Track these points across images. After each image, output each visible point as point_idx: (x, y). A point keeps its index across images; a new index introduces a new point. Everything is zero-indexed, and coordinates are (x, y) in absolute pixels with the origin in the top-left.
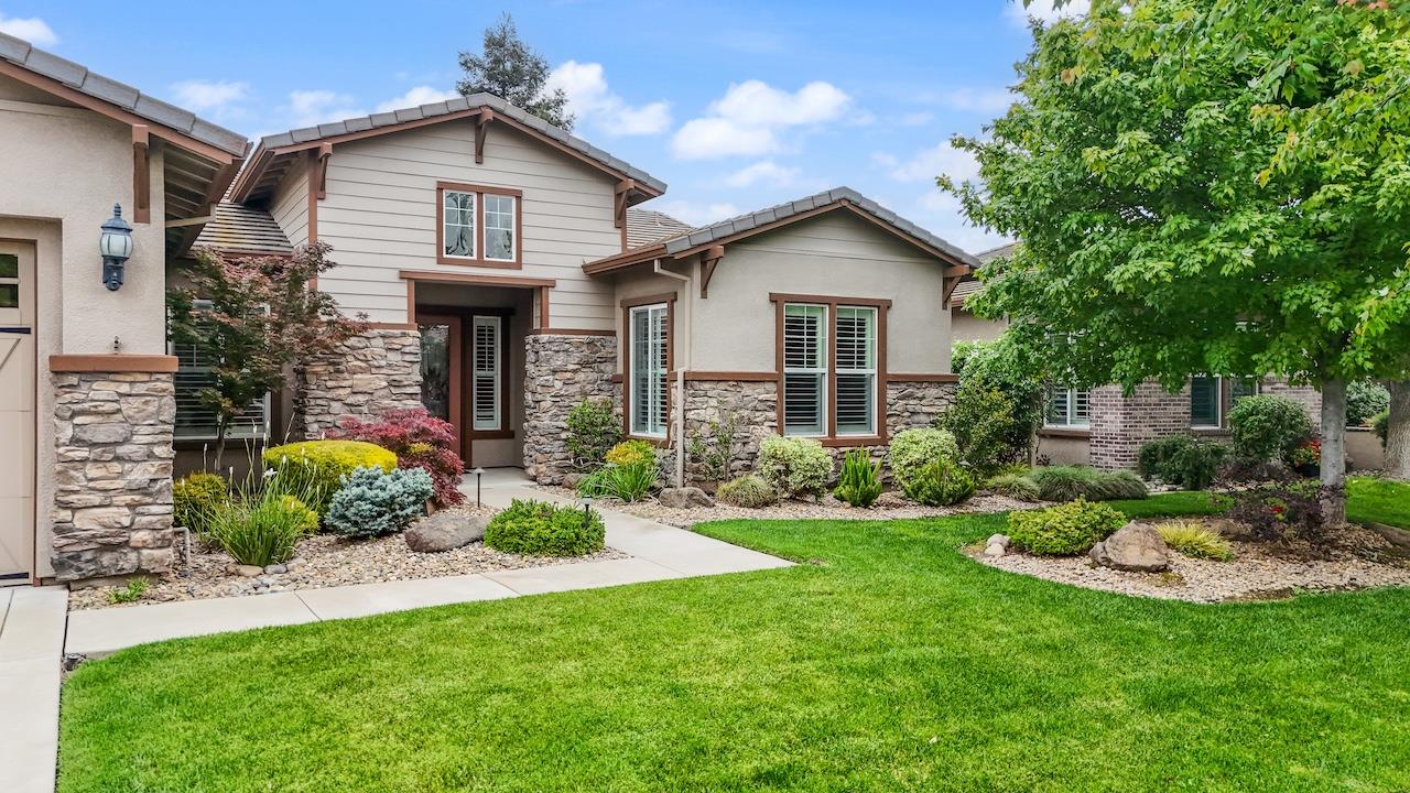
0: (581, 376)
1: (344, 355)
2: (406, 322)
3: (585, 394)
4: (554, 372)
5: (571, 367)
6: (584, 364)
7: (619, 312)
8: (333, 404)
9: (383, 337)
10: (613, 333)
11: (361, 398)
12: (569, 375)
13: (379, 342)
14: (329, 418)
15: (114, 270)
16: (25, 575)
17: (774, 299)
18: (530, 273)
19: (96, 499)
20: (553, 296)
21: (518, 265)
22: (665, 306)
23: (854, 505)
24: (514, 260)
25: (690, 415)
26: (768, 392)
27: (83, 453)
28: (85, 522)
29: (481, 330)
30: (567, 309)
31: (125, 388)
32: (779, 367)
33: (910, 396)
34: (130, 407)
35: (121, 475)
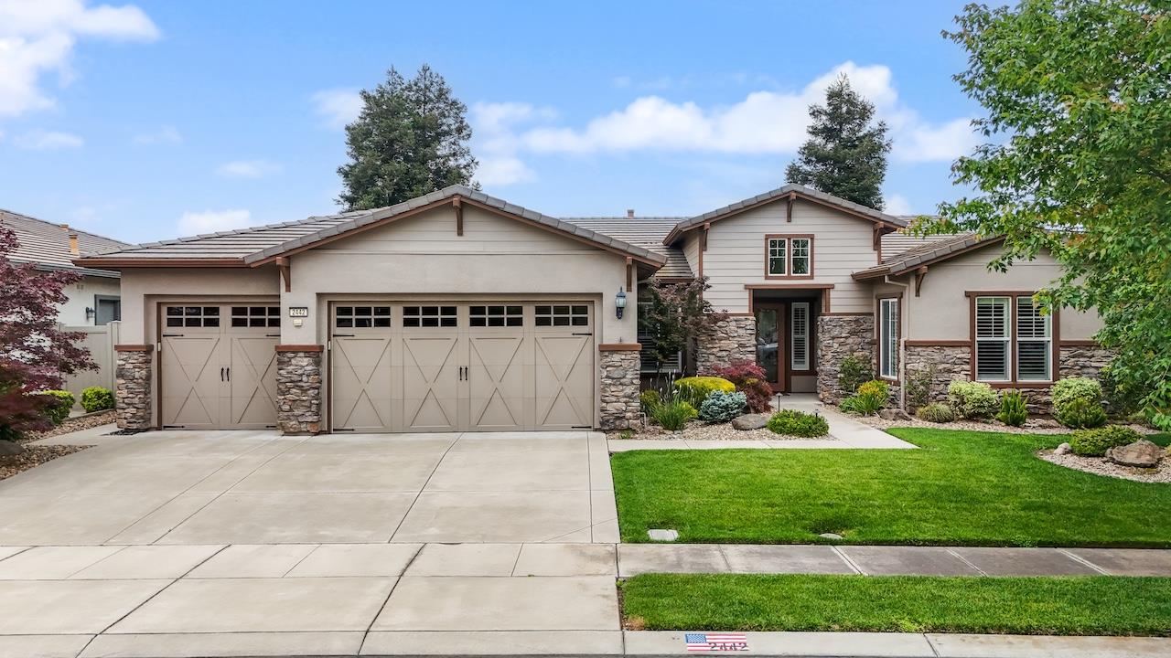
0: (850, 341)
1: (716, 331)
2: (748, 312)
3: (852, 351)
4: (833, 338)
5: (844, 335)
6: (852, 333)
7: (875, 301)
8: (711, 356)
9: (736, 321)
10: (872, 314)
11: (725, 354)
12: (842, 340)
13: (734, 323)
14: (708, 364)
15: (620, 312)
16: (590, 427)
17: (968, 294)
18: (819, 280)
19: (614, 399)
20: (833, 294)
21: (812, 277)
22: (896, 300)
23: (1008, 425)
24: (809, 274)
25: (908, 367)
26: (964, 353)
27: (609, 381)
28: (611, 408)
29: (796, 310)
30: (842, 301)
31: (623, 357)
32: (972, 337)
34: (625, 364)
35: (622, 390)
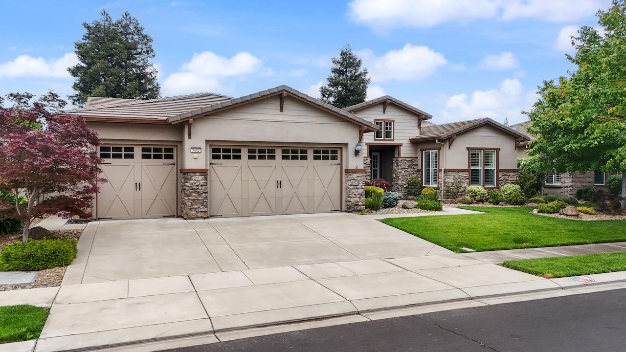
0: (409, 170)
2: (367, 156)
3: (410, 175)
4: (402, 169)
5: (407, 167)
6: (410, 166)
7: (420, 152)
10: (417, 158)
12: (406, 169)
15: (357, 153)
16: (336, 210)
17: (468, 149)
18: (396, 142)
19: (354, 196)
20: (402, 148)
21: (393, 140)
22: (437, 151)
23: (494, 204)
25: (445, 180)
26: (466, 175)
27: (352, 187)
29: (374, 156)
30: (405, 151)
31: (358, 175)
32: (469, 167)
33: (506, 175)
34: (359, 179)
